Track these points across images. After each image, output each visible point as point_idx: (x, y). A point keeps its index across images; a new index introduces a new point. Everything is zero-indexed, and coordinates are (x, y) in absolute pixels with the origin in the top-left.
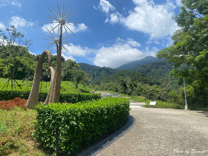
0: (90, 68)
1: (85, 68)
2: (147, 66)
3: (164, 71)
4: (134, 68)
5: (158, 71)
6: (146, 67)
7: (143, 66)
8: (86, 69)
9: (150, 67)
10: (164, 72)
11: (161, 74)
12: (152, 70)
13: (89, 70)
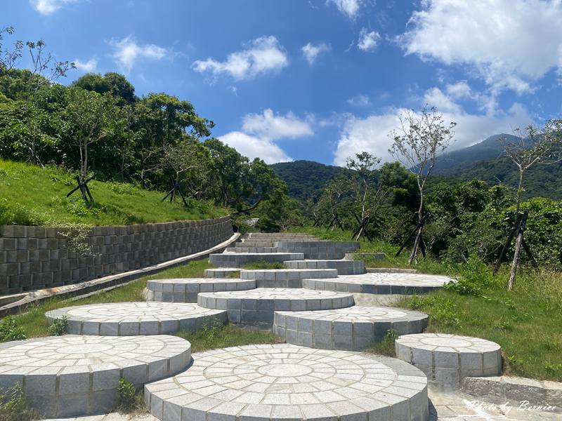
0: (325, 175)
1: (311, 174)
2: (496, 162)
3: (550, 176)
4: (455, 172)
5: (531, 178)
6: (493, 166)
7: (483, 163)
8: (313, 176)
9: (504, 165)
10: (553, 181)
11: (543, 187)
12: (511, 174)
13: (320, 180)
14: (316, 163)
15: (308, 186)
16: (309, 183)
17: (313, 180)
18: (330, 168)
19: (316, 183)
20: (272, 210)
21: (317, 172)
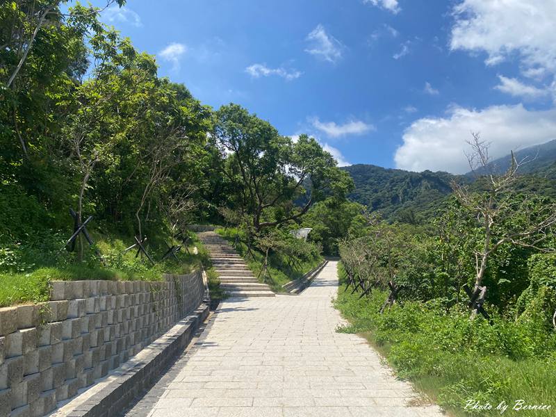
0: (384, 178)
1: (369, 178)
13: (379, 183)
14: (374, 166)
15: (366, 191)
16: (368, 187)
17: (371, 184)
18: (390, 171)
19: (375, 187)
20: (330, 217)
21: (376, 176)
